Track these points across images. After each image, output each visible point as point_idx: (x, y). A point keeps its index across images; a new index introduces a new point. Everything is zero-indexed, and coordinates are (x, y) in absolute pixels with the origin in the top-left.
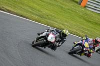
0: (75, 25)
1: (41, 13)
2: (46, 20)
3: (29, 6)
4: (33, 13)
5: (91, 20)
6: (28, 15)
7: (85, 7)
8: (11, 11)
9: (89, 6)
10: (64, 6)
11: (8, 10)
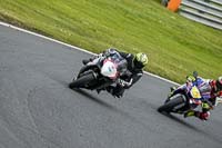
0: (155, 52)
1: (79, 25)
2: (91, 40)
3: (53, 9)
4: (62, 25)
5: (191, 42)
6: (52, 28)
7: (178, 11)
8: (13, 19)
9: (187, 10)
10: (130, 10)
11: (6, 17)
